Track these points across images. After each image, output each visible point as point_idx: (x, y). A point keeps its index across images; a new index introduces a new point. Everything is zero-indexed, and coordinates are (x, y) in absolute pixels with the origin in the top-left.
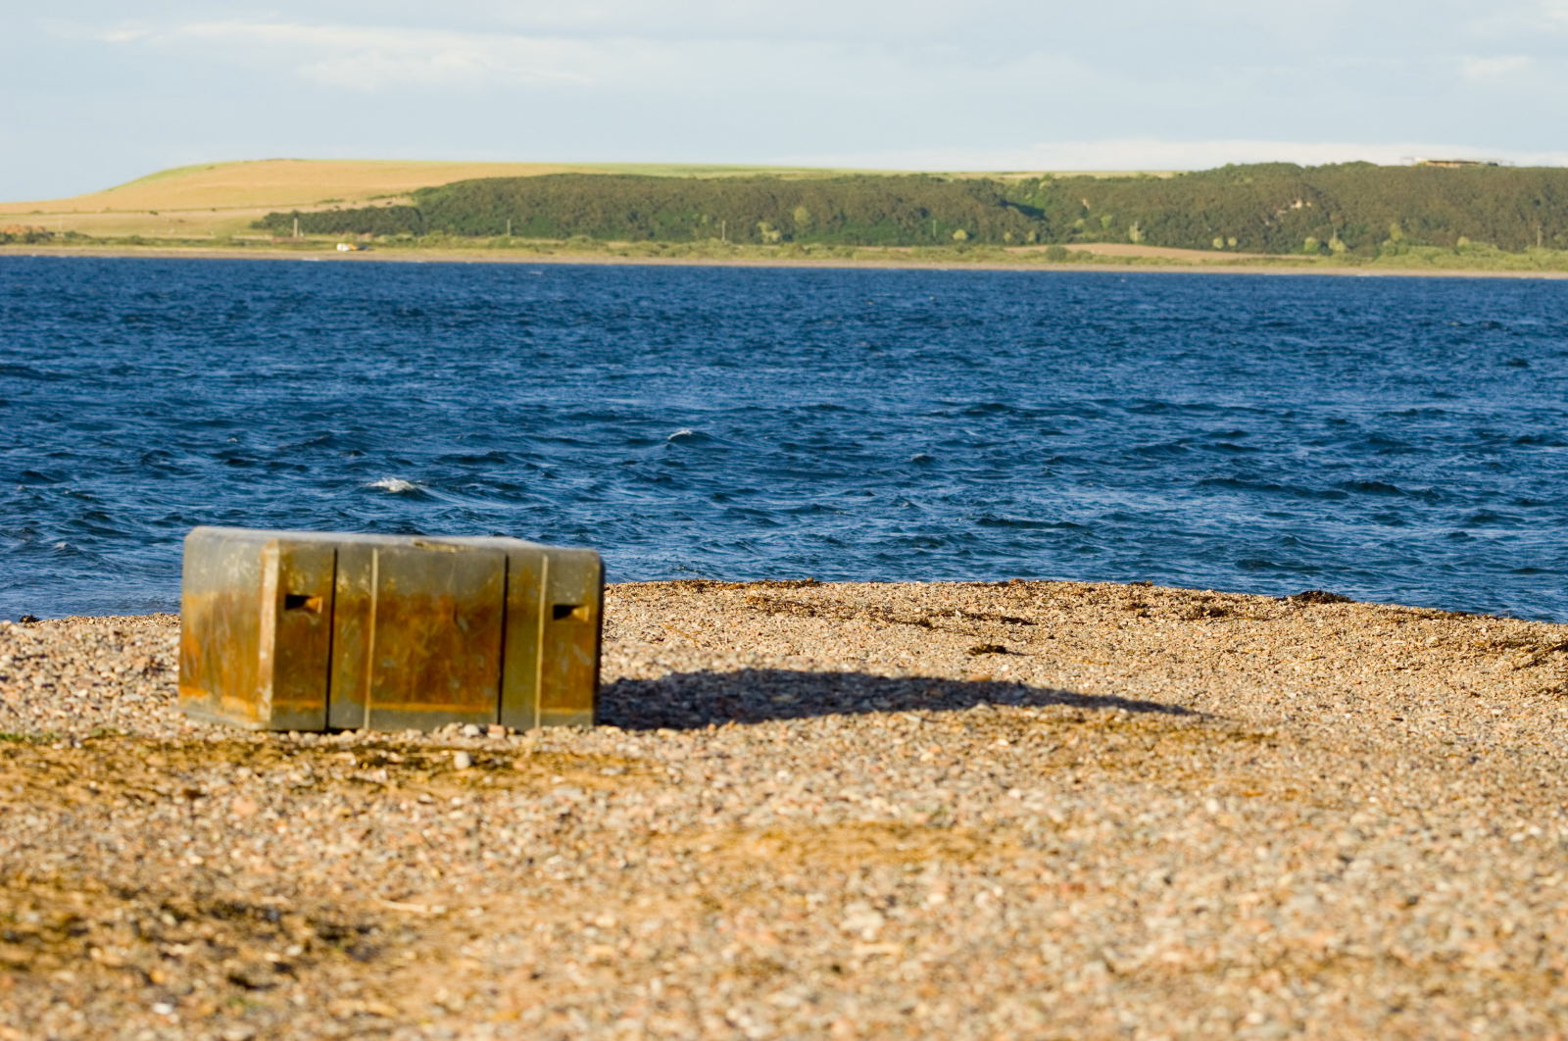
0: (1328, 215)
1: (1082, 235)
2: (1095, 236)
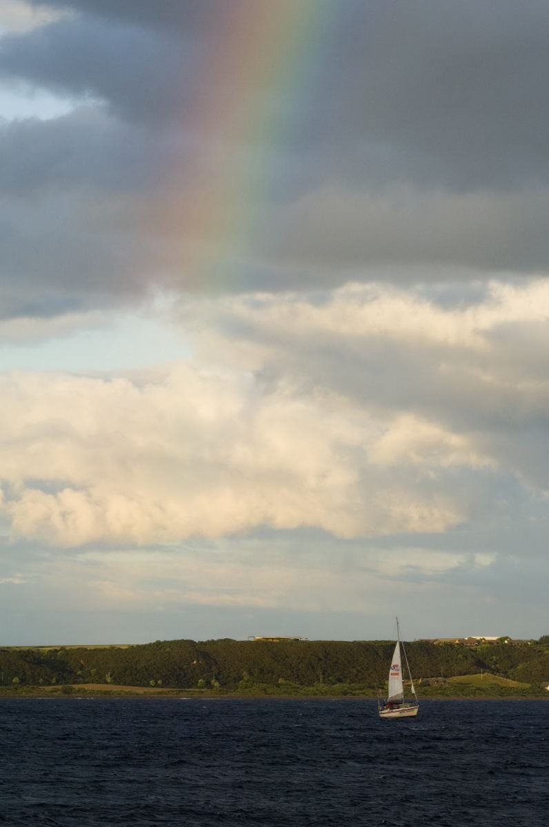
0: (210, 667)
1: (81, 679)
2: (87, 680)
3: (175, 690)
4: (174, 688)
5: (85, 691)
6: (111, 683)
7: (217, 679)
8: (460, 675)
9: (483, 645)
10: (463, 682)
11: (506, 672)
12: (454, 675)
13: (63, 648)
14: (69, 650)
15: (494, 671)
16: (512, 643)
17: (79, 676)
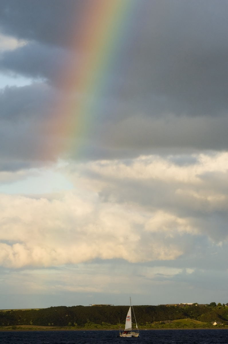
0: (73, 317)
1: (20, 323)
2: (22, 323)
3: (59, 327)
4: (58, 326)
5: (22, 328)
6: (32, 325)
7: (76, 322)
8: (177, 319)
9: (187, 307)
10: (179, 322)
11: (196, 318)
12: (175, 319)
13: (12, 310)
14: (14, 311)
15: (191, 318)
16: (199, 306)
17: (19, 322)
